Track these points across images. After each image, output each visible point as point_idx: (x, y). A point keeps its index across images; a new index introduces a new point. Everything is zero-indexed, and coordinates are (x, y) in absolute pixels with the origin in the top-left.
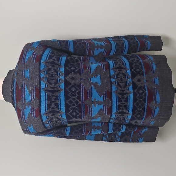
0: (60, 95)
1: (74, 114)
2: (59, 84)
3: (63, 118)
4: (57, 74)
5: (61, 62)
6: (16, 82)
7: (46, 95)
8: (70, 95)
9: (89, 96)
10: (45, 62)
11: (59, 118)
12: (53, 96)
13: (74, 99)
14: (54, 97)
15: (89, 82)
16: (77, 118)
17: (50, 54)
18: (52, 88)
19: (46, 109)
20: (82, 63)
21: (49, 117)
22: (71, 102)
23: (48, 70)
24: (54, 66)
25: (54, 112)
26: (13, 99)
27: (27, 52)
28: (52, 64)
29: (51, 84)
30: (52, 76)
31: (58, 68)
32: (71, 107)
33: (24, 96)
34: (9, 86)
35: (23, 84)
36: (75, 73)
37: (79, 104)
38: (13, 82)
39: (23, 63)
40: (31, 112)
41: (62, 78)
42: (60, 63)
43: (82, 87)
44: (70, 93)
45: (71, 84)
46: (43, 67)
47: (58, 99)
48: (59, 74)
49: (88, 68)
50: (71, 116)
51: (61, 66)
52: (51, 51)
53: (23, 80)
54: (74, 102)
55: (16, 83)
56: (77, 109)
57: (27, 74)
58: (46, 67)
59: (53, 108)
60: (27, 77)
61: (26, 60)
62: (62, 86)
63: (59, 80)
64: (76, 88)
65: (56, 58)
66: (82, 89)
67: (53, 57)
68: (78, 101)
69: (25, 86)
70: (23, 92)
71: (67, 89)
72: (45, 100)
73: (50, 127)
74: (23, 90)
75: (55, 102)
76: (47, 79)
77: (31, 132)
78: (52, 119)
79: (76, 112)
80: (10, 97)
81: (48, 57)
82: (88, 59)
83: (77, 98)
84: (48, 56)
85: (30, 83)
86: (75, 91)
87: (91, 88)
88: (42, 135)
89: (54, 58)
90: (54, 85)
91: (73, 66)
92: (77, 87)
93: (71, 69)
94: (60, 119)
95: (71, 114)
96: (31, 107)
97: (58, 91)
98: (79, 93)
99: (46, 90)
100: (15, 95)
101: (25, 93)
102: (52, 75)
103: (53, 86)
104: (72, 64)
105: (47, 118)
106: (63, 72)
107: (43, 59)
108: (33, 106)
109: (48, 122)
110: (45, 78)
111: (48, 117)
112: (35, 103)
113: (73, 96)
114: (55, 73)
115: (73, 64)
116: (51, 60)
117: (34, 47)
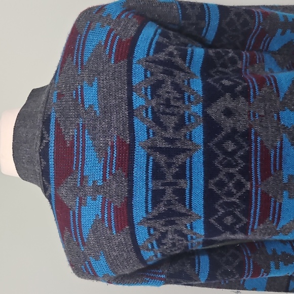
0: (191, 161)
1: (229, 220)
2: (188, 129)
3: (195, 234)
4: (183, 98)
5: (190, 63)
6: (56, 120)
7: (151, 164)
8: (220, 163)
9: (275, 166)
10: (147, 61)
11: (185, 232)
12: (169, 165)
13: (231, 176)
14: (174, 170)
15: (275, 125)
16: (234, 233)
17: (157, 37)
18: (167, 140)
19: (150, 206)
20: (245, 70)
21: (155, 229)
22: (221, 184)
23: (156, 86)
24: (171, 74)
25: (170, 216)
26: (45, 172)
27: (87, 32)
28: (165, 68)
29: (165, 129)
30: (167, 104)
31: (184, 81)
32: (221, 201)
33: (83, 165)
34: (34, 134)
35: (78, 129)
36: (234, 96)
37: (244, 190)
38: (46, 122)
39: (77, 63)
40: (103, 216)
41: (197, 109)
42: (189, 67)
43: (256, 139)
44: (221, 158)
45: (222, 129)
46: (138, 76)
47: (184, 177)
48: (189, 97)
49: (271, 84)
50: (220, 228)
51: (193, 75)
52: (159, 31)
53: (78, 116)
54: (231, 185)
55: (57, 125)
56: (238, 206)
57: (91, 96)
58: (149, 76)
59: (169, 203)
60: (91, 106)
61: (87, 55)
62: (198, 134)
63: (189, 115)
64: (236, 143)
65: (176, 49)
66: (256, 146)
67: (167, 46)
68: (243, 181)
69: (84, 132)
70: (78, 153)
71: (211, 144)
72: (147, 177)
73: (154, 258)
74: (78, 148)
75: (176, 184)
76: (153, 112)
77: (98, 274)
78: (164, 235)
79: (235, 216)
80: (38, 169)
81: (153, 46)
82: (259, 59)
83: (240, 172)
84: (154, 43)
85: (100, 124)
86: (234, 152)
87: (281, 144)
88: (129, 284)
89: (171, 48)
90: (174, 132)
91: (226, 76)
92: (240, 140)
93: (223, 85)
94: (185, 236)
95: (220, 220)
96: (104, 199)
97: (184, 151)
98: (247, 158)
99: (149, 148)
100: (51, 162)
101: (83, 155)
102: (168, 100)
103: (170, 134)
104: (220, 69)
105: (150, 234)
106: (201, 93)
107: (140, 52)
108: (111, 197)
109: (152, 245)
110: (147, 109)
111: (152, 231)
112: (114, 186)
113: (229, 165)
114: (177, 96)
115: (223, 70)
116: (162, 56)
117: (109, 15)
